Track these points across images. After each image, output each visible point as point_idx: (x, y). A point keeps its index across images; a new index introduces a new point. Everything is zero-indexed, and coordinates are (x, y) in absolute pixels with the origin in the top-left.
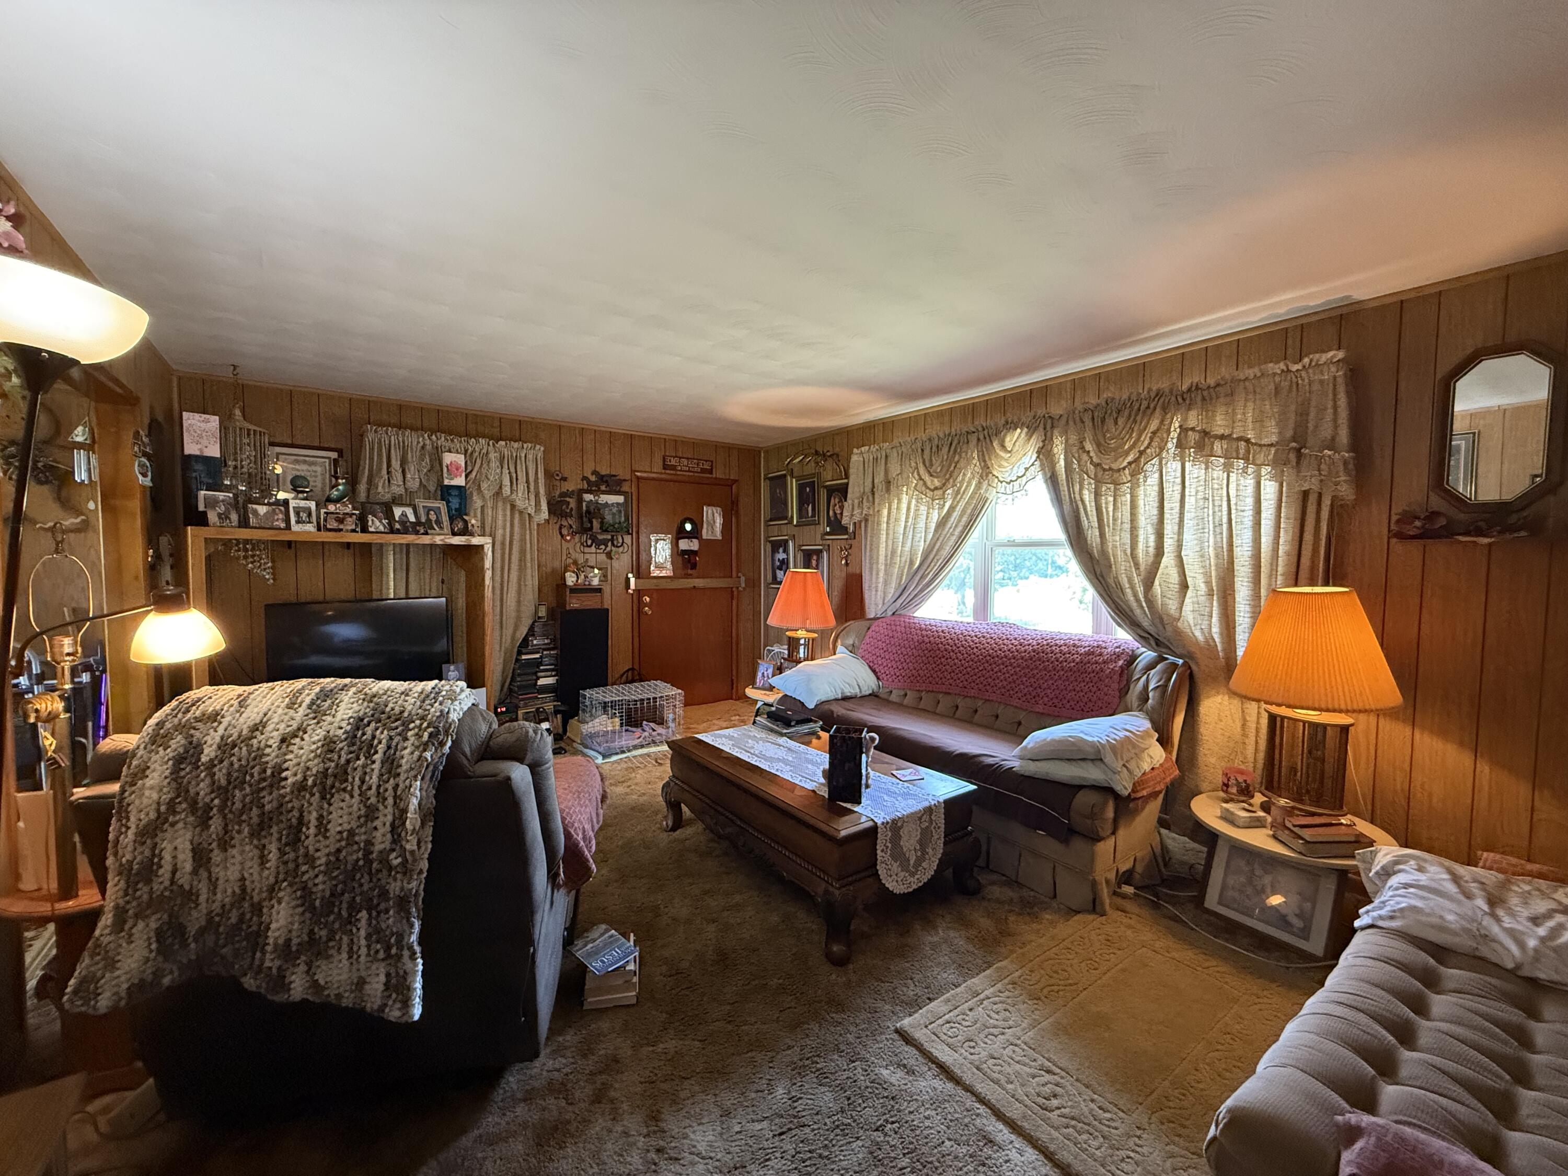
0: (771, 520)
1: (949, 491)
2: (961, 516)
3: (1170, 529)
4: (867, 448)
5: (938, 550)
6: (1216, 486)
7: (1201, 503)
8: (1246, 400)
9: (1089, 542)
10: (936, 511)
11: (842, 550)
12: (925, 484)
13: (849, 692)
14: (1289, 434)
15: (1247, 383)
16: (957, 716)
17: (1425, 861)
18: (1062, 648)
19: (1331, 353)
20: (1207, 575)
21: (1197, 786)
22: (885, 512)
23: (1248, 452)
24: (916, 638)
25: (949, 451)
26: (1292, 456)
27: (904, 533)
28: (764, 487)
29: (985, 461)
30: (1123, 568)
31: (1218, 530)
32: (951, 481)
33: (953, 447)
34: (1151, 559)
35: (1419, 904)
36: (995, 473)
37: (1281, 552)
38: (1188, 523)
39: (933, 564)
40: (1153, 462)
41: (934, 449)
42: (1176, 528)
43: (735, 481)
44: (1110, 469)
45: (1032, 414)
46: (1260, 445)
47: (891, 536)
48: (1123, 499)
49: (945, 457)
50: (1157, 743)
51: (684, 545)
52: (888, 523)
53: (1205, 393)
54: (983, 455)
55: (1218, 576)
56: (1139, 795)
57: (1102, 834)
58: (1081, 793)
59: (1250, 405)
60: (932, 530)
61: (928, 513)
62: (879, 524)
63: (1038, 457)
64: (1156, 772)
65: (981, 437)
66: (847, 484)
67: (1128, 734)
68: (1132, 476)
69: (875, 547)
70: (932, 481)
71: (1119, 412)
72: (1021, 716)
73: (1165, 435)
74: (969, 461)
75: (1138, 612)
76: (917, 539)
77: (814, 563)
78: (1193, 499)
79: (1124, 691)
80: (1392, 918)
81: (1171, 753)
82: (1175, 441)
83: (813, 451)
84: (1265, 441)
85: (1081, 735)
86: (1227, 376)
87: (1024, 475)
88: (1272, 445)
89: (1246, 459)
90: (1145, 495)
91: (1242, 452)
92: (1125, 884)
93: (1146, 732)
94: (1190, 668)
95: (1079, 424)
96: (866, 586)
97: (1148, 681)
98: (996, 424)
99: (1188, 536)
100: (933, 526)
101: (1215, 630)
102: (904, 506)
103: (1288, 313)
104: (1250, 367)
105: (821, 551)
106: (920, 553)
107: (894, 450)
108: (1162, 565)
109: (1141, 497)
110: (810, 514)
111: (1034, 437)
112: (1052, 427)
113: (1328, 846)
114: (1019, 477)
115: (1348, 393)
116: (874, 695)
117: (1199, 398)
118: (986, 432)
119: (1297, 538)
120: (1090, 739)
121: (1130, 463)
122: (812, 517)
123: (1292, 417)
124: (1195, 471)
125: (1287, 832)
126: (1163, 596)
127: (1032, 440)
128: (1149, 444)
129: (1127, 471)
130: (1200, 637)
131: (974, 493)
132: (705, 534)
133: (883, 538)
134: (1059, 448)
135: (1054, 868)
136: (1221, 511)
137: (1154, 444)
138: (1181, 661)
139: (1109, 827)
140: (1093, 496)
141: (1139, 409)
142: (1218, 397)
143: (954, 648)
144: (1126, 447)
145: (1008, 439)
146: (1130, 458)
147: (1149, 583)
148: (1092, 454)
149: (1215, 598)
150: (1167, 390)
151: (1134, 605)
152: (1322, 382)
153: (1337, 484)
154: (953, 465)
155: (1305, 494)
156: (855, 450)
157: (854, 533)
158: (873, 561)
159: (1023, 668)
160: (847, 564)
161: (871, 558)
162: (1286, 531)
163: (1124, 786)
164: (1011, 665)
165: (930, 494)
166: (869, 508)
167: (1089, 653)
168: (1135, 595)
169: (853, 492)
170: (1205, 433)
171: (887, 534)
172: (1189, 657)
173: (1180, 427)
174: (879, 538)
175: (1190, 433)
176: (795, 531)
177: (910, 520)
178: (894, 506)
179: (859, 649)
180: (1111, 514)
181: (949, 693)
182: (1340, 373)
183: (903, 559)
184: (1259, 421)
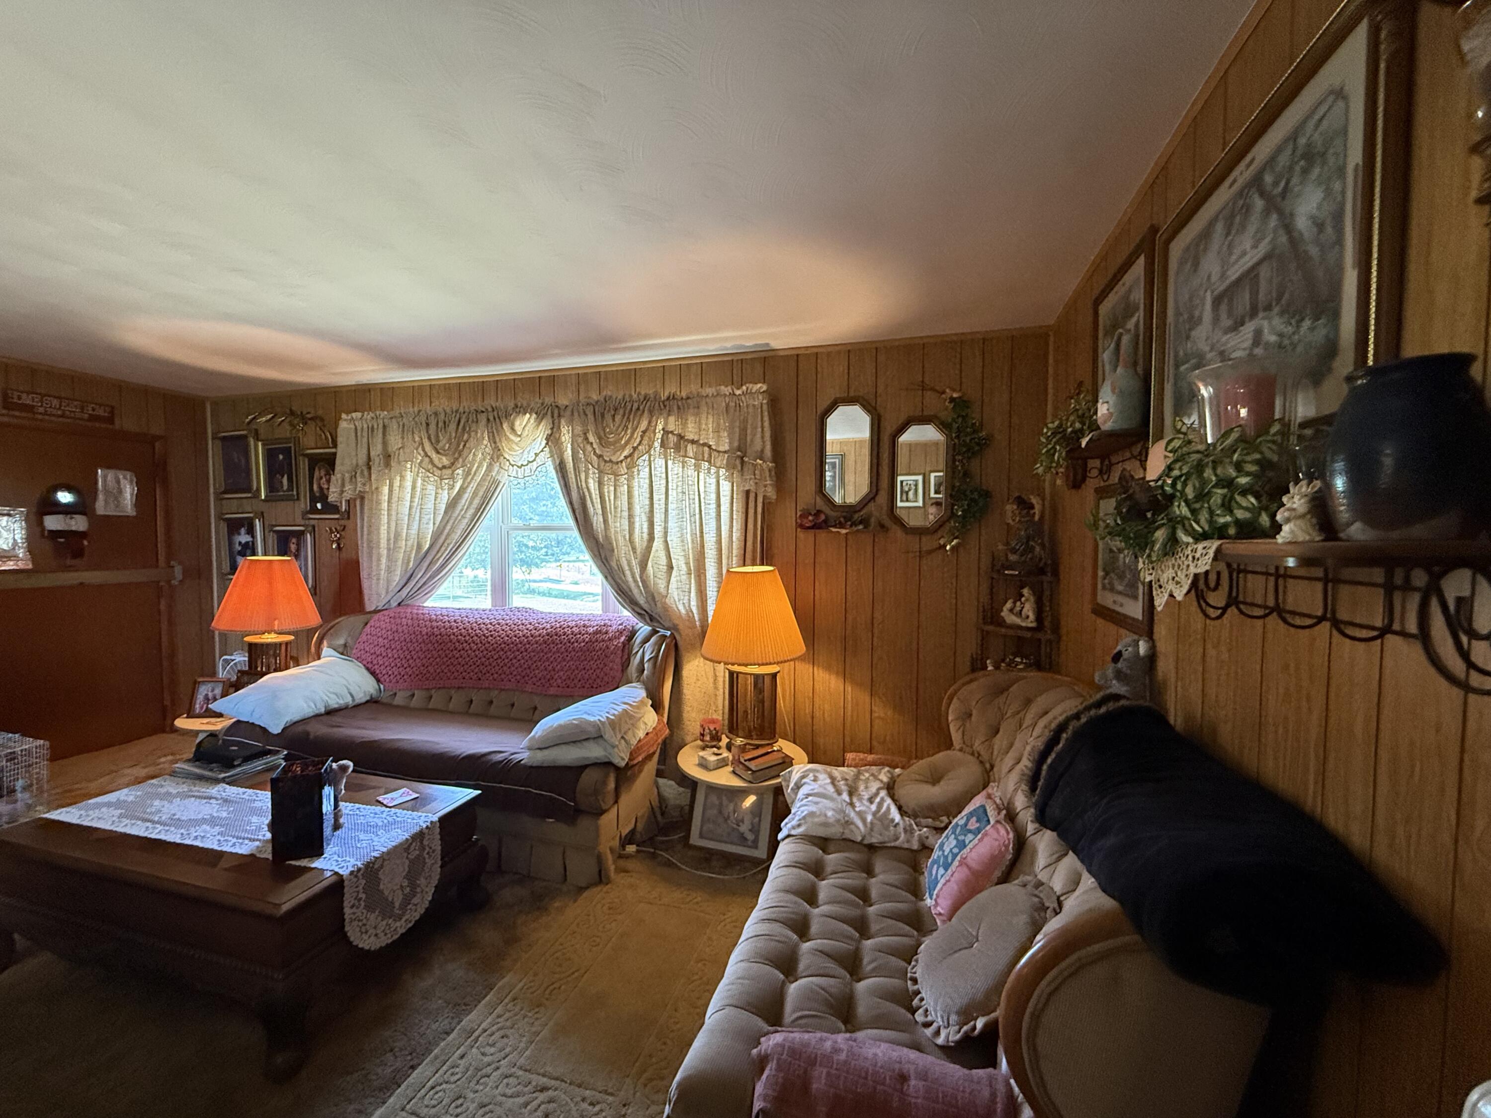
0: (225, 492)
1: (460, 471)
2: (473, 498)
3: (658, 518)
4: (359, 415)
5: (448, 535)
6: (690, 483)
7: (680, 495)
8: (708, 413)
9: (595, 528)
10: (446, 492)
11: (332, 532)
12: (431, 461)
13: (334, 703)
14: (736, 444)
15: (708, 400)
16: (471, 711)
17: (818, 771)
18: (574, 629)
19: (759, 385)
20: (686, 557)
21: (683, 739)
22: (386, 490)
23: (710, 456)
24: (424, 631)
25: (457, 428)
26: (738, 462)
27: (410, 514)
28: (213, 450)
29: (495, 443)
30: (623, 552)
31: (693, 519)
32: (461, 460)
33: (461, 427)
34: (645, 544)
35: (813, 808)
36: (506, 456)
37: (734, 539)
38: (672, 513)
39: (443, 548)
40: (643, 458)
41: (441, 424)
42: (663, 516)
43: (159, 438)
44: (611, 461)
45: (541, 401)
46: (719, 452)
47: (394, 518)
48: (622, 489)
49: (454, 435)
50: (652, 709)
51: (52, 523)
52: (389, 502)
53: (680, 403)
54: (494, 436)
55: (694, 557)
56: (635, 762)
57: (604, 807)
58: (587, 770)
59: (710, 417)
60: (442, 512)
61: (436, 493)
62: (379, 503)
63: (547, 444)
64: (650, 735)
65: (491, 418)
66: (335, 454)
67: (625, 707)
68: (628, 469)
69: (373, 529)
70: (440, 459)
71: (616, 410)
72: (537, 701)
73: (652, 435)
74: (479, 441)
75: (635, 591)
76: (424, 521)
77: (293, 547)
78: (675, 492)
79: (626, 664)
80: (799, 826)
81: (662, 716)
82: (659, 441)
83: (288, 411)
84: (721, 449)
85: (585, 716)
86: (695, 392)
87: (534, 460)
88: (725, 452)
89: (709, 462)
90: (639, 487)
91: (706, 456)
92: (629, 844)
93: (642, 702)
94: (675, 638)
95: (583, 416)
96: (364, 574)
97: (643, 653)
98: (506, 407)
99: (671, 524)
100: (443, 507)
101: (694, 603)
102: (408, 484)
103: (733, 347)
104: (710, 387)
105: (302, 533)
106: (429, 536)
107: (394, 420)
108: (654, 549)
109: (636, 488)
110: (285, 488)
111: (542, 424)
112: (559, 416)
113: (767, 771)
114: (529, 462)
115: (770, 419)
116: (373, 702)
117: (675, 408)
118: (495, 413)
119: (744, 527)
120: (592, 719)
121: (626, 457)
122: (288, 490)
123: (737, 430)
124: (675, 468)
125: (741, 766)
126: (655, 577)
127: (541, 427)
128: (640, 442)
129: (624, 464)
130: (683, 611)
131: (487, 474)
132: (101, 507)
133: (385, 519)
134: (566, 437)
135: (564, 853)
136: (694, 503)
137: (645, 442)
138: (668, 633)
139: (610, 799)
140: (597, 484)
141: (631, 409)
142: (689, 408)
143: (467, 638)
144: (623, 442)
145: (517, 423)
146: (626, 453)
147: (643, 565)
148: (595, 446)
149: (693, 576)
150: (652, 396)
151: (632, 585)
152: (754, 406)
153: (765, 486)
154: (462, 444)
155: (748, 492)
156: (344, 416)
157: (348, 512)
158: (373, 546)
159: (538, 653)
160: (339, 548)
161: (370, 541)
162: (737, 522)
163: (621, 758)
164: (526, 651)
165: (437, 472)
166: (364, 485)
167: (597, 632)
168: (633, 577)
169: (342, 466)
170: (681, 437)
171: (389, 515)
172: (674, 628)
173: (663, 429)
174: (379, 519)
175: (670, 435)
176: (264, 507)
177: (416, 500)
178: (397, 483)
179: (352, 649)
180: (612, 502)
181: (462, 688)
182: (765, 401)
183: (410, 543)
184: (717, 431)
